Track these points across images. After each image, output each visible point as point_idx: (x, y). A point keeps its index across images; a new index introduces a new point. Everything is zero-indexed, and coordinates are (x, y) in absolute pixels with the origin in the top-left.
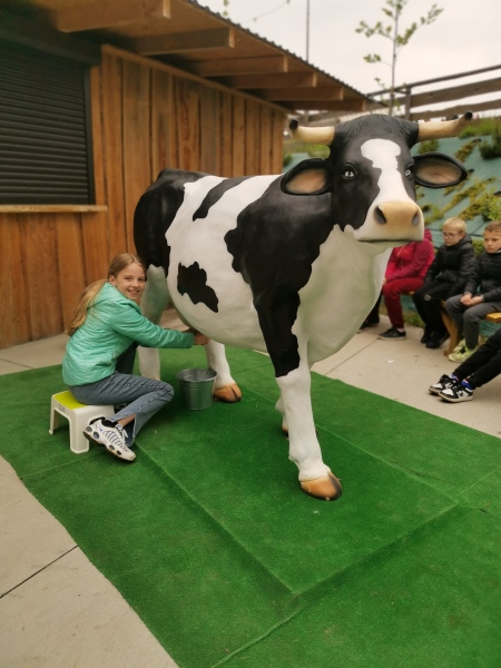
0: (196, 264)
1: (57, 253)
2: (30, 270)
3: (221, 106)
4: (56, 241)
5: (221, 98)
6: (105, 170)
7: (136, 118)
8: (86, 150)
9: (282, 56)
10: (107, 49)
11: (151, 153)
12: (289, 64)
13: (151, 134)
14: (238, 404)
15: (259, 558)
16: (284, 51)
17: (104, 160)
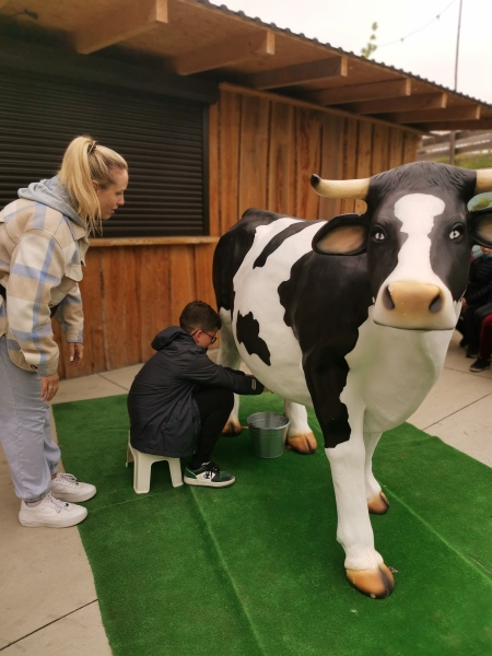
0: (251, 314)
1: (169, 282)
2: (143, 298)
3: (346, 132)
4: (170, 271)
5: (346, 124)
6: (220, 203)
7: (253, 151)
8: (202, 184)
9: (404, 79)
10: (225, 87)
11: (267, 184)
12: (412, 87)
13: (268, 165)
14: (312, 456)
16: (406, 74)
17: (220, 193)
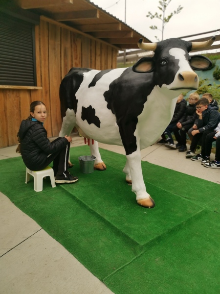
0: (90, 106)
1: (20, 107)
2: (8, 114)
3: (91, 45)
4: (20, 102)
5: (91, 42)
6: (41, 71)
7: (54, 49)
8: (33, 62)
9: (119, 23)
10: (43, 18)
11: (61, 65)
12: (122, 27)
13: (61, 56)
14: (105, 171)
15: (123, 231)
16: (120, 21)
